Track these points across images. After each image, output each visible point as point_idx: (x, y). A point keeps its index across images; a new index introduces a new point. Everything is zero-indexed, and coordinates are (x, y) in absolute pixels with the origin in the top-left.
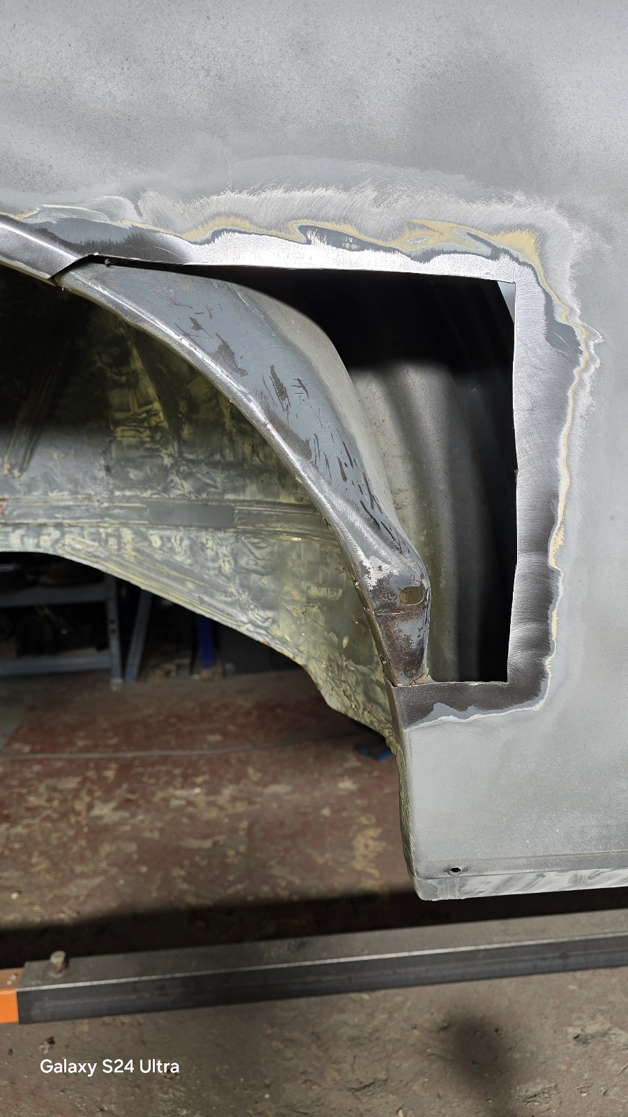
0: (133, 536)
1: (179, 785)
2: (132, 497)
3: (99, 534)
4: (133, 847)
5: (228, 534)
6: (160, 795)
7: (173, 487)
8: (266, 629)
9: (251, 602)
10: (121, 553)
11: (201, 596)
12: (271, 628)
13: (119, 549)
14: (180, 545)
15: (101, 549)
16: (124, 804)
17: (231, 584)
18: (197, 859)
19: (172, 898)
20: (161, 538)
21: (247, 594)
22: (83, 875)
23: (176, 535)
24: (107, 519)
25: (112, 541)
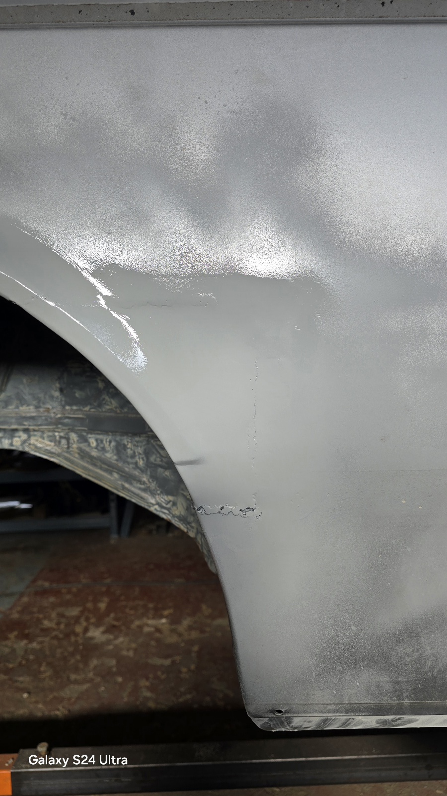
0: (77, 438)
1: (151, 616)
2: (77, 410)
3: (55, 437)
4: (113, 662)
5: (141, 439)
6: (137, 623)
7: (105, 404)
8: (168, 509)
9: (158, 489)
10: (69, 451)
11: (123, 483)
12: (172, 509)
13: (68, 448)
14: (109, 445)
15: (56, 448)
16: (111, 629)
17: (144, 475)
18: (159, 673)
19: (138, 703)
20: (97, 440)
21: (155, 483)
22: (76, 682)
23: (106, 438)
24: (60, 426)
25: (64, 442)
